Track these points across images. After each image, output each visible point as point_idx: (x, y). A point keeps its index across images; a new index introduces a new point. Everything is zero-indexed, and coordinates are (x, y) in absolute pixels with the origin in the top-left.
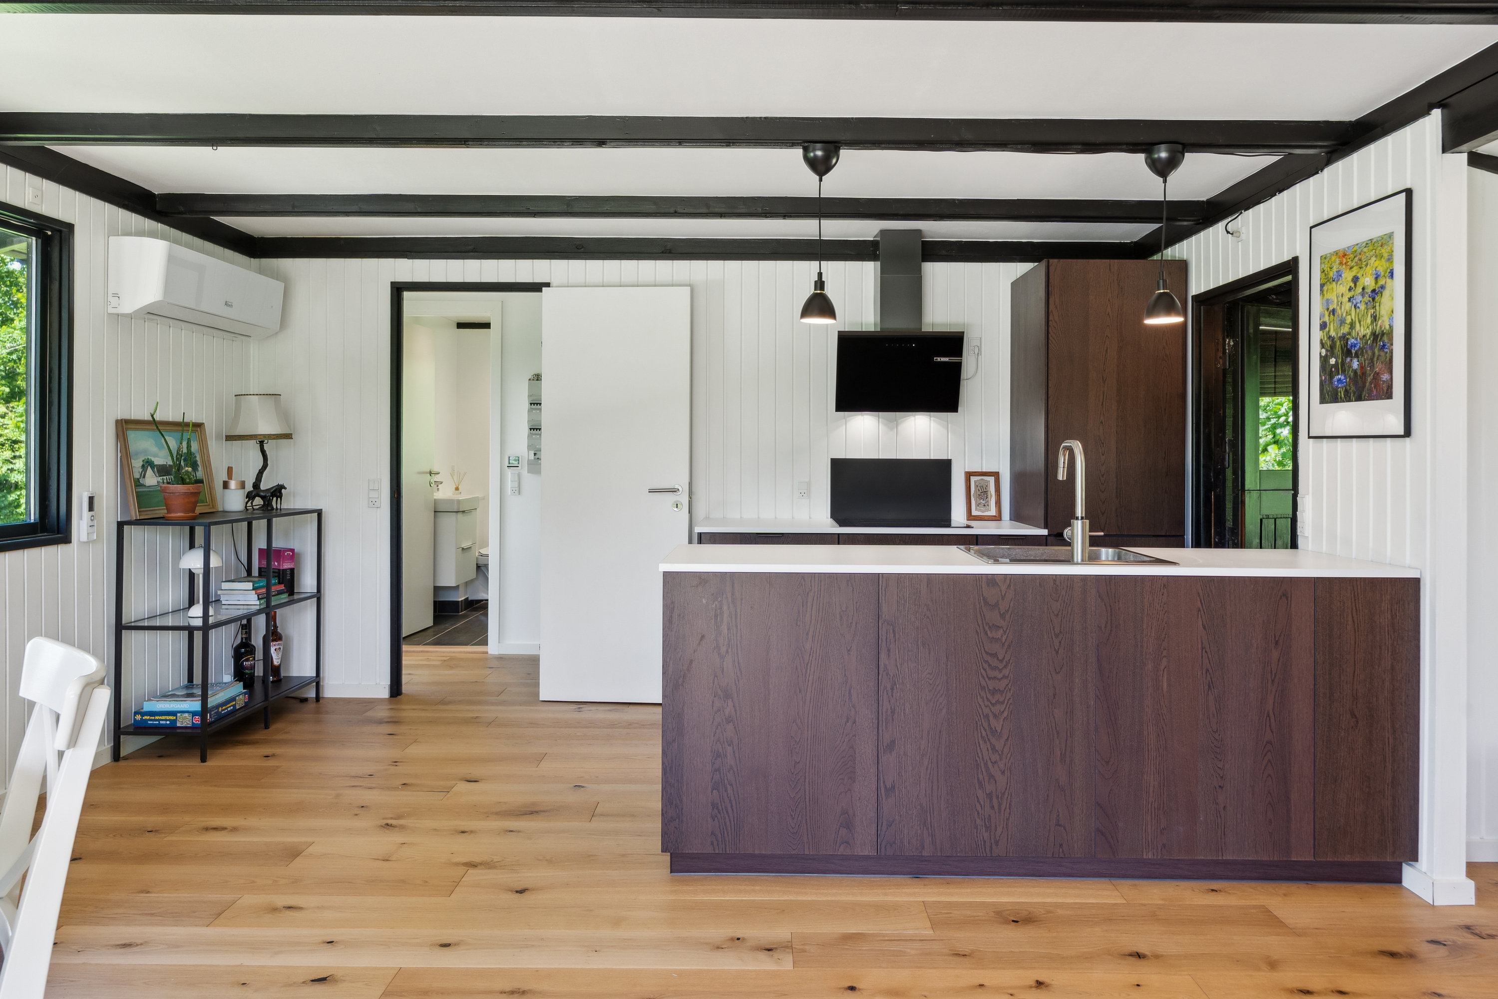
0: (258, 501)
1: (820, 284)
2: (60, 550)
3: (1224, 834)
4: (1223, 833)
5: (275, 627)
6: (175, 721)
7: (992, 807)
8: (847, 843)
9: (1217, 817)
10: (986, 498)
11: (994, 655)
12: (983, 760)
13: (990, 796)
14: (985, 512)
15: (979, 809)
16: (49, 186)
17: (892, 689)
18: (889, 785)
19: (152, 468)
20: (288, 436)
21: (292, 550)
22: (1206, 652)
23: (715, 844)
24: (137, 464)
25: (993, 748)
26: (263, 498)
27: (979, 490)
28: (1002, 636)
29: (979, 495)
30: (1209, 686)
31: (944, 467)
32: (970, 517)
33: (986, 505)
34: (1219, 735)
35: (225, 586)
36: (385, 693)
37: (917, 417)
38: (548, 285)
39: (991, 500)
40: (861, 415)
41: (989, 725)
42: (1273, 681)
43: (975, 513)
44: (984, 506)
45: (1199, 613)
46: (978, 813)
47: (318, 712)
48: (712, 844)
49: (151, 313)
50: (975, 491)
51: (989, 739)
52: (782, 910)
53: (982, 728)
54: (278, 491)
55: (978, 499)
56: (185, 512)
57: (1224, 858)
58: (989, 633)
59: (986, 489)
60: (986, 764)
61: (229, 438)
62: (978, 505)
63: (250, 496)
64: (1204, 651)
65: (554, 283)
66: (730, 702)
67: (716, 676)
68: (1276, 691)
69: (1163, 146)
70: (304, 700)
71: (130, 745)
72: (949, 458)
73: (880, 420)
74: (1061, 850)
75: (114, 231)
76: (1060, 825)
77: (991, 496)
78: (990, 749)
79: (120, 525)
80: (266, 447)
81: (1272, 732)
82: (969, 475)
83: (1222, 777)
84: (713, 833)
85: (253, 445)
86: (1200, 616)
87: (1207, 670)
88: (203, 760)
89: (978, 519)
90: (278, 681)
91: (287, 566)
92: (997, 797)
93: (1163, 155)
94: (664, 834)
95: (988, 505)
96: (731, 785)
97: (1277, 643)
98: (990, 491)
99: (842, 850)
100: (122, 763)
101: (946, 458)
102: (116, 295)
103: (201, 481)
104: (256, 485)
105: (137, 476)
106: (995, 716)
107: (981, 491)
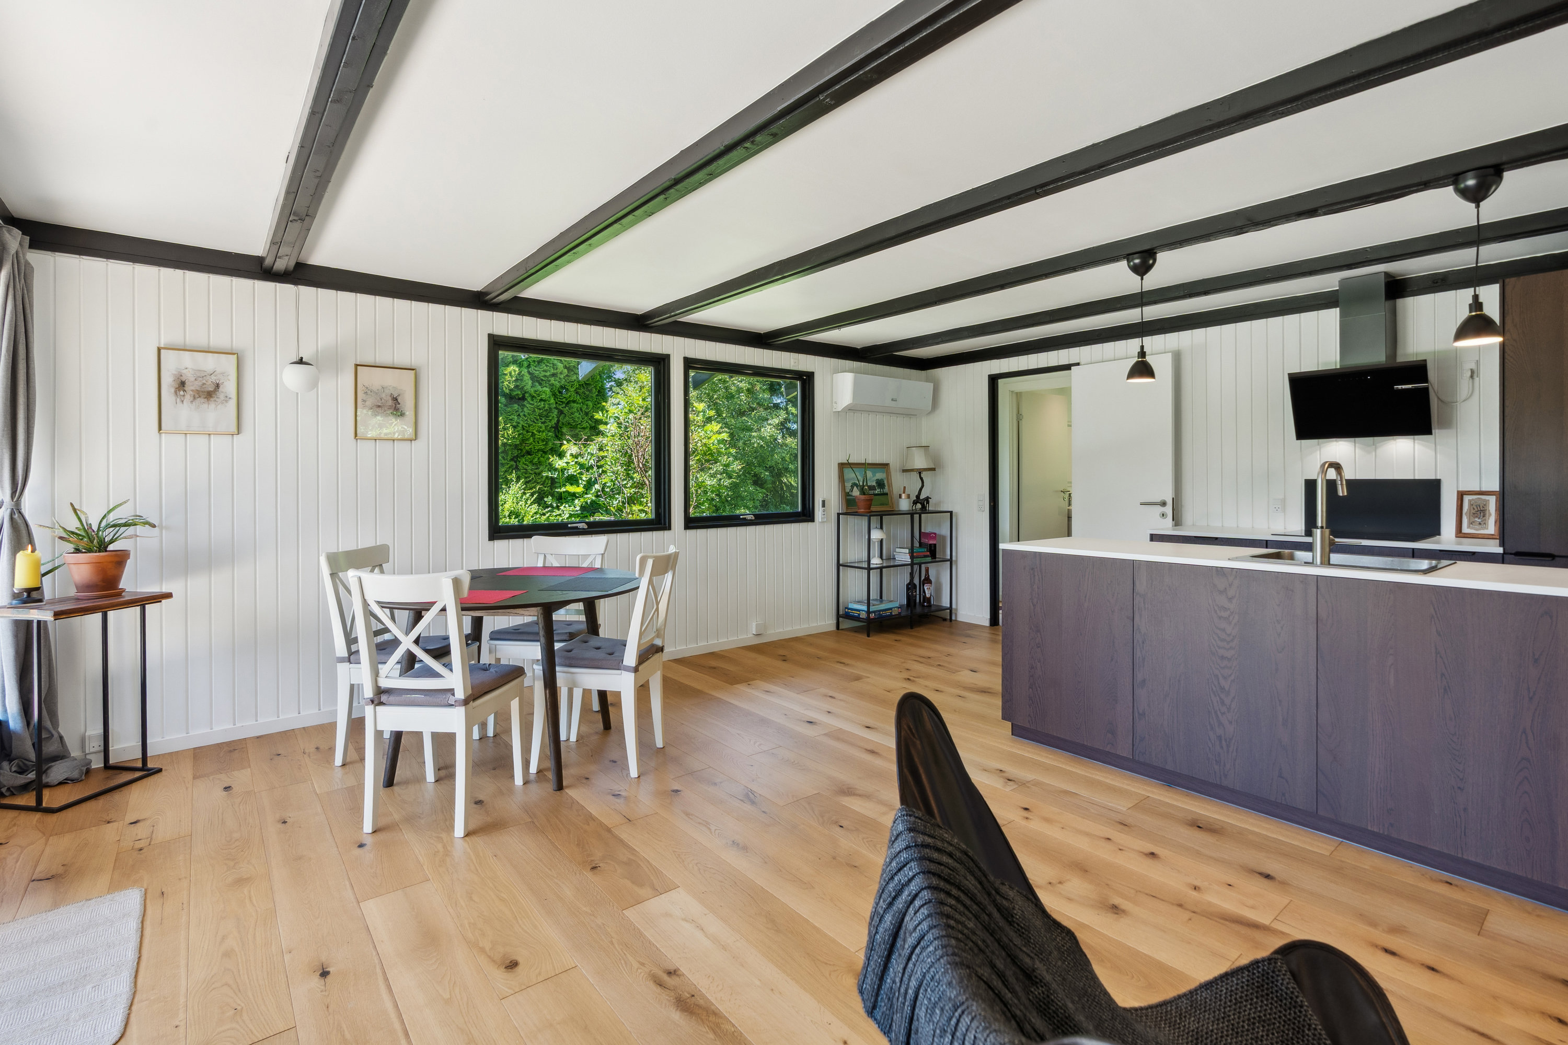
0: (919, 506)
1: (1142, 354)
2: (810, 525)
3: (1465, 835)
4: (1463, 834)
5: (929, 576)
6: (859, 614)
7: (1222, 747)
8: (1113, 744)
9: (1456, 815)
10: (1483, 517)
11: (1224, 630)
12: (1214, 709)
13: (1220, 738)
14: (1480, 530)
15: (1211, 746)
16: (802, 357)
17: (1143, 643)
18: (1141, 712)
19: (857, 487)
20: (933, 469)
21: (935, 534)
22: (1441, 657)
23: (1031, 722)
24: (848, 485)
25: (1223, 703)
26: (921, 503)
27: (1474, 509)
28: (1229, 616)
29: (1474, 514)
30: (1445, 690)
31: (1432, 488)
32: (1459, 533)
33: (1483, 524)
34: (1458, 738)
35: (898, 550)
36: (987, 623)
37: (1398, 440)
38: (1078, 364)
39: (1489, 519)
40: (1336, 441)
41: (1219, 683)
42: (1531, 699)
43: (1466, 529)
44: (1480, 524)
45: (1433, 620)
46: (1210, 749)
47: (950, 627)
48: (1029, 721)
49: (850, 409)
50: (1469, 509)
51: (1218, 695)
52: (1047, 769)
53: (1213, 685)
54: (927, 499)
55: (1471, 517)
56: (865, 509)
57: (1464, 857)
58: (1218, 612)
59: (1483, 507)
60: (1216, 712)
61: (905, 471)
62: (1471, 523)
63: (915, 503)
64: (1438, 655)
65: (1082, 363)
66: (1039, 634)
67: (1031, 617)
68: (1536, 710)
69: (1470, 174)
70: (945, 620)
71: (846, 624)
72: (1438, 478)
73: (1357, 445)
74: (1283, 798)
75: (837, 371)
76: (1282, 777)
77: (1490, 515)
78: (1219, 702)
79: (839, 514)
80: (922, 476)
81: (1530, 750)
82: (1461, 495)
83: (1462, 780)
84: (1029, 715)
85: (915, 476)
86: (1433, 622)
87: (1443, 675)
88: (868, 636)
89: (1469, 536)
90: (930, 606)
91: (932, 542)
92: (1226, 740)
93: (1471, 182)
94: (1003, 709)
95: (1485, 524)
96: (1040, 688)
97: (1536, 661)
98: (1489, 511)
99: (1108, 748)
100: (840, 631)
101: (1434, 478)
102: (836, 403)
103: (887, 494)
104: (918, 496)
105: (848, 490)
106: (1225, 678)
107: (1476, 510)
